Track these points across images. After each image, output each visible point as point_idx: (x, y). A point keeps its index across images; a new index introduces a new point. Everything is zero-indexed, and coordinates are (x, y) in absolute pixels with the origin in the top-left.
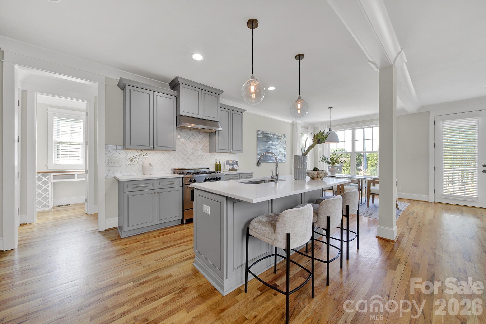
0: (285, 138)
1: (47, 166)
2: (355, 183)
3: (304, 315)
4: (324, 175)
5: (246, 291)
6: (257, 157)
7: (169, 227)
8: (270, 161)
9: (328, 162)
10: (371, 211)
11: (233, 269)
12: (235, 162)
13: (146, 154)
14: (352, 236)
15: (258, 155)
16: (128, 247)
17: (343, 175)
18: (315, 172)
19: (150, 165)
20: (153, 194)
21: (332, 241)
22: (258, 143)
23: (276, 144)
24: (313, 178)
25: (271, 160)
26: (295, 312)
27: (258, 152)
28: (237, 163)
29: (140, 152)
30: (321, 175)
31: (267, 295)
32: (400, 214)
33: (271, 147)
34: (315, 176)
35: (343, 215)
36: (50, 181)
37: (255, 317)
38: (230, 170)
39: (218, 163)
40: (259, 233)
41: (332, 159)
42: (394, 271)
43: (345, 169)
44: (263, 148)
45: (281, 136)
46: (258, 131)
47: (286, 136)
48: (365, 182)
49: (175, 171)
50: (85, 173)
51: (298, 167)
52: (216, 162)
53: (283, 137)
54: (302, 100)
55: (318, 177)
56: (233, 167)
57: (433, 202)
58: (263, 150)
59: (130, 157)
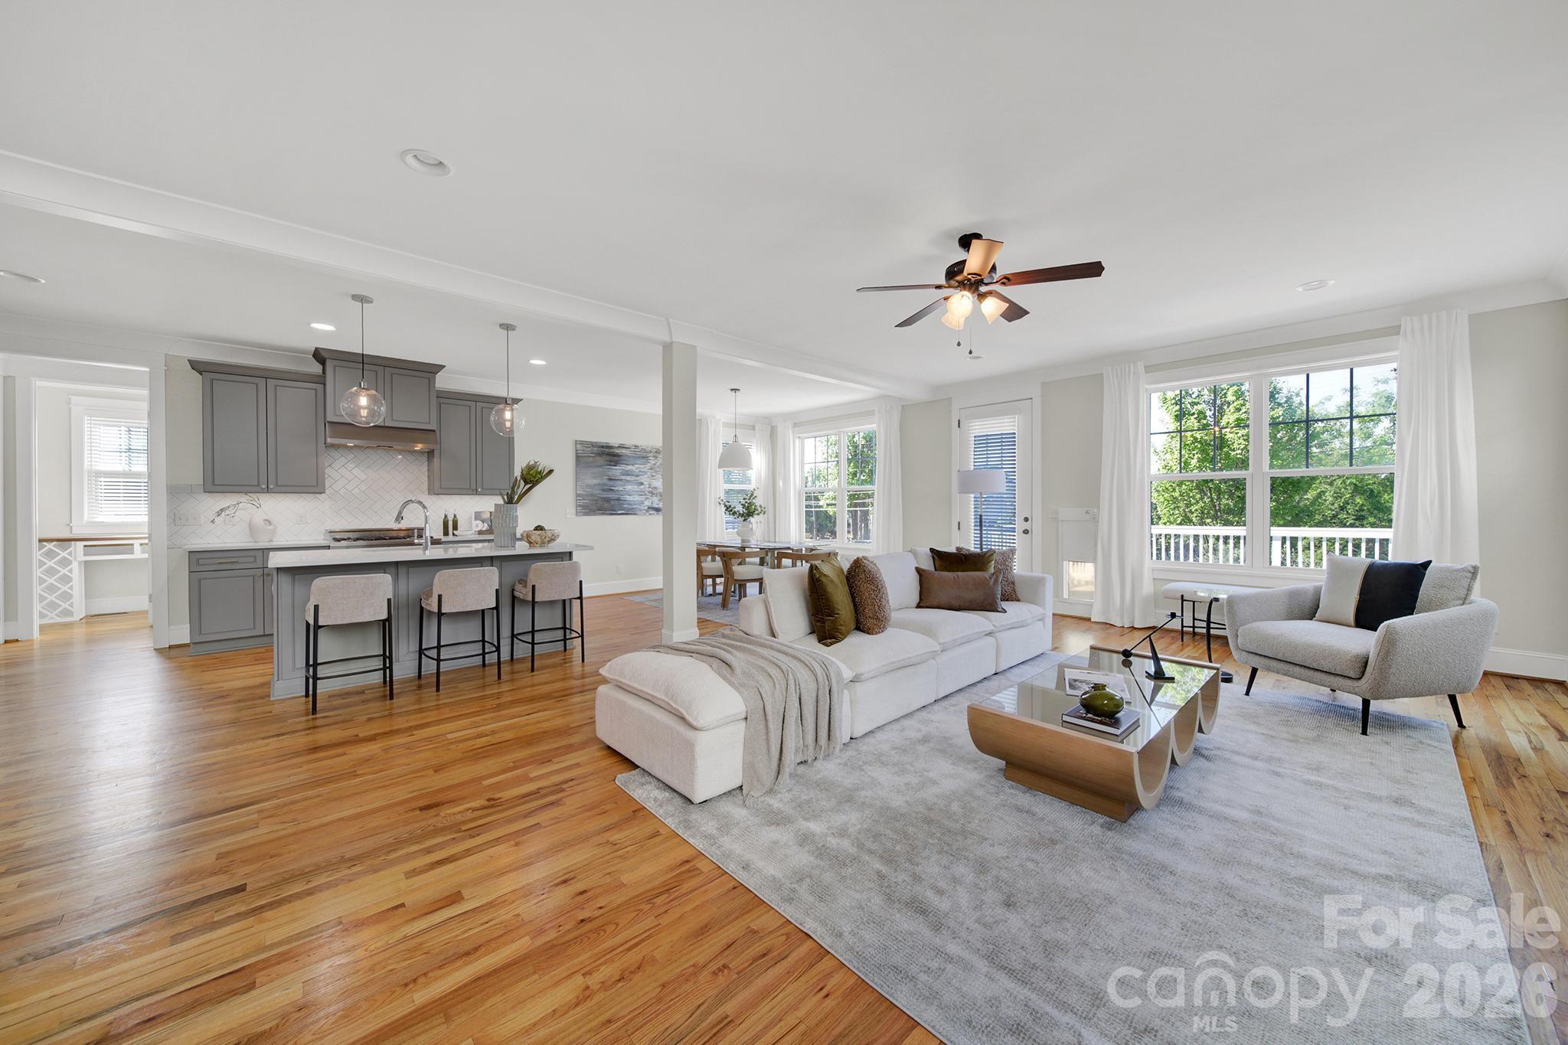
1: (71, 527)
6: (577, 503)
9: (736, 513)
15: (578, 498)
19: (268, 522)
22: (580, 470)
23: (641, 471)
25: (622, 508)
27: (578, 492)
29: (243, 498)
33: (623, 477)
36: (75, 559)
39: (452, 516)
44: (593, 481)
45: (656, 452)
46: (579, 442)
50: (146, 541)
52: (447, 515)
58: (595, 485)
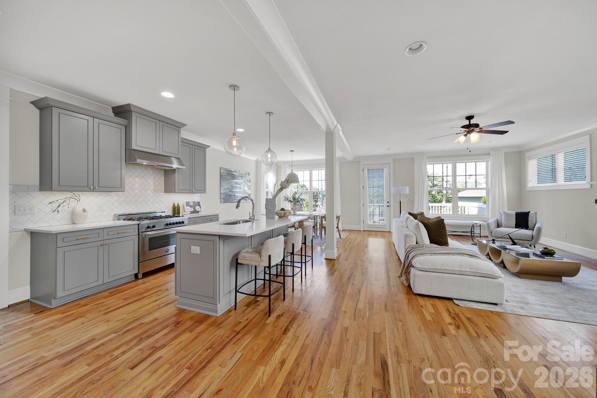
0: (249, 176)
2: (312, 219)
3: (279, 310)
4: (289, 214)
5: (235, 309)
6: (221, 197)
7: (121, 284)
8: (234, 201)
9: (290, 201)
10: (323, 242)
11: (224, 295)
12: (196, 203)
13: (78, 196)
14: (308, 259)
15: (221, 195)
16: (74, 313)
17: (303, 213)
18: (283, 212)
19: (84, 211)
20: (100, 247)
21: (295, 264)
22: (221, 182)
23: (241, 183)
24: (280, 217)
25: (235, 199)
26: (274, 310)
27: (221, 192)
28: (199, 204)
30: (287, 214)
31: (253, 307)
32: (341, 241)
33: (235, 185)
34: (282, 215)
35: (302, 243)
37: (247, 319)
38: (192, 213)
39: (176, 205)
40: (248, 260)
41: (294, 198)
42: (332, 276)
43: (305, 205)
44: (226, 187)
45: (245, 174)
46: (221, 168)
47: (250, 174)
48: (320, 218)
49: (119, 217)
51: (269, 208)
52: (174, 204)
53: (248, 175)
54: (272, 151)
55: (284, 216)
56: (194, 209)
57: (363, 230)
58: (227, 189)
59: (51, 202)
